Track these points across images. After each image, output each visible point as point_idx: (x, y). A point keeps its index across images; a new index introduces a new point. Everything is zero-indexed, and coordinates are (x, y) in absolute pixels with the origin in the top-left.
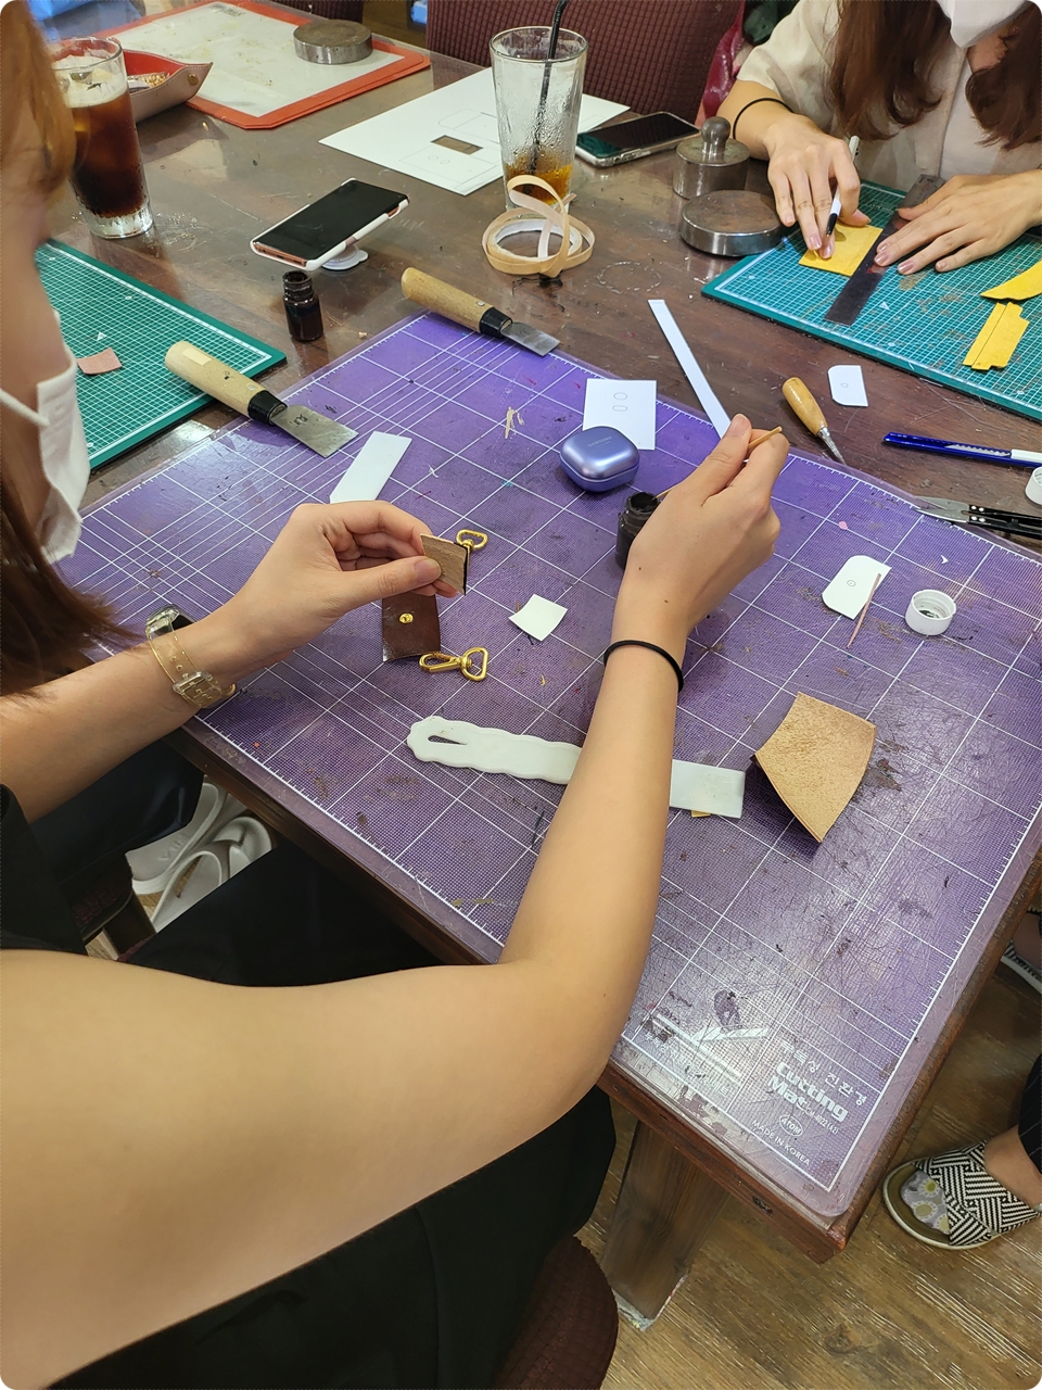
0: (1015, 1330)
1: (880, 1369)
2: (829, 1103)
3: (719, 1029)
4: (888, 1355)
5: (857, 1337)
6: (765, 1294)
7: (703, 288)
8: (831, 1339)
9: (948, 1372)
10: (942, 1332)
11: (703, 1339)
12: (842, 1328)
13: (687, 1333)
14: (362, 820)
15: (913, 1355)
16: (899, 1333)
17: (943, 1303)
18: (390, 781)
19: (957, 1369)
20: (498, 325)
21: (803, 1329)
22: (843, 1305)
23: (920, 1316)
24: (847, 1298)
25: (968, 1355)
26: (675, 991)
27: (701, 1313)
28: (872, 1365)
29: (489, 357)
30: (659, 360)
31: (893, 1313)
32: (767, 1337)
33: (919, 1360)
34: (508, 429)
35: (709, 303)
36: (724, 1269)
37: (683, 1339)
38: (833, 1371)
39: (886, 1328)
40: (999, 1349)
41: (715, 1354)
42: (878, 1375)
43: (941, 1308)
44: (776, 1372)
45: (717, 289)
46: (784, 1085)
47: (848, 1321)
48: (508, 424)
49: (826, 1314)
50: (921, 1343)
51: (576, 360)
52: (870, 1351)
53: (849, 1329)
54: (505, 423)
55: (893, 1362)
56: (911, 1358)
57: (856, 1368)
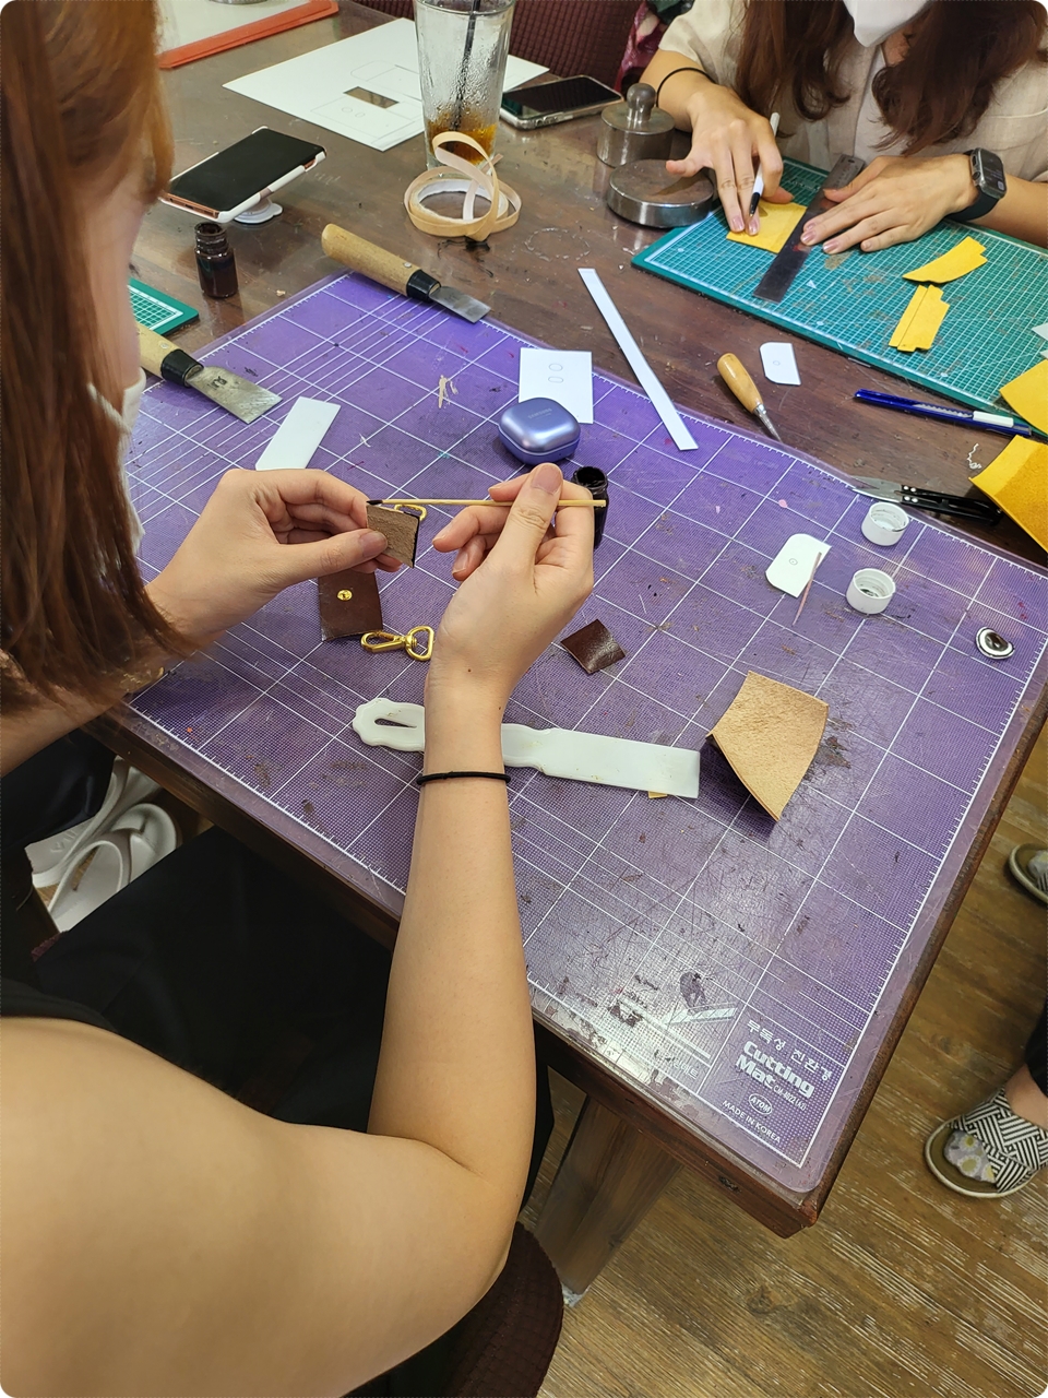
0: (925, 1280)
1: (799, 1326)
2: (796, 1079)
3: (685, 1011)
4: (807, 1313)
5: (777, 1297)
6: (689, 1262)
7: (633, 258)
8: (753, 1301)
9: (863, 1325)
10: (855, 1284)
11: (630, 1310)
12: (763, 1289)
13: (614, 1305)
14: (308, 808)
15: (830, 1310)
16: (817, 1290)
17: (857, 1258)
18: (336, 767)
19: (871, 1321)
20: (427, 288)
21: (726, 1293)
22: (764, 1267)
23: (835, 1273)
24: (767, 1260)
25: (881, 1307)
26: (639, 974)
27: (628, 1285)
28: (791, 1322)
29: (418, 322)
30: (593, 331)
31: (811, 1270)
32: (693, 1303)
33: (837, 1314)
34: (441, 399)
35: (638, 274)
36: (649, 1240)
37: (611, 1311)
38: (756, 1331)
39: (805, 1285)
40: (911, 1299)
41: (643, 1323)
42: (799, 1332)
43: (855, 1263)
44: (701, 1336)
45: (647, 260)
46: (752, 1065)
47: (769, 1282)
48: (441, 393)
49: (748, 1277)
50: (837, 1299)
51: (508, 328)
52: (790, 1308)
53: (770, 1289)
54: (438, 391)
55: (811, 1318)
56: (829, 1313)
57: (778, 1327)
